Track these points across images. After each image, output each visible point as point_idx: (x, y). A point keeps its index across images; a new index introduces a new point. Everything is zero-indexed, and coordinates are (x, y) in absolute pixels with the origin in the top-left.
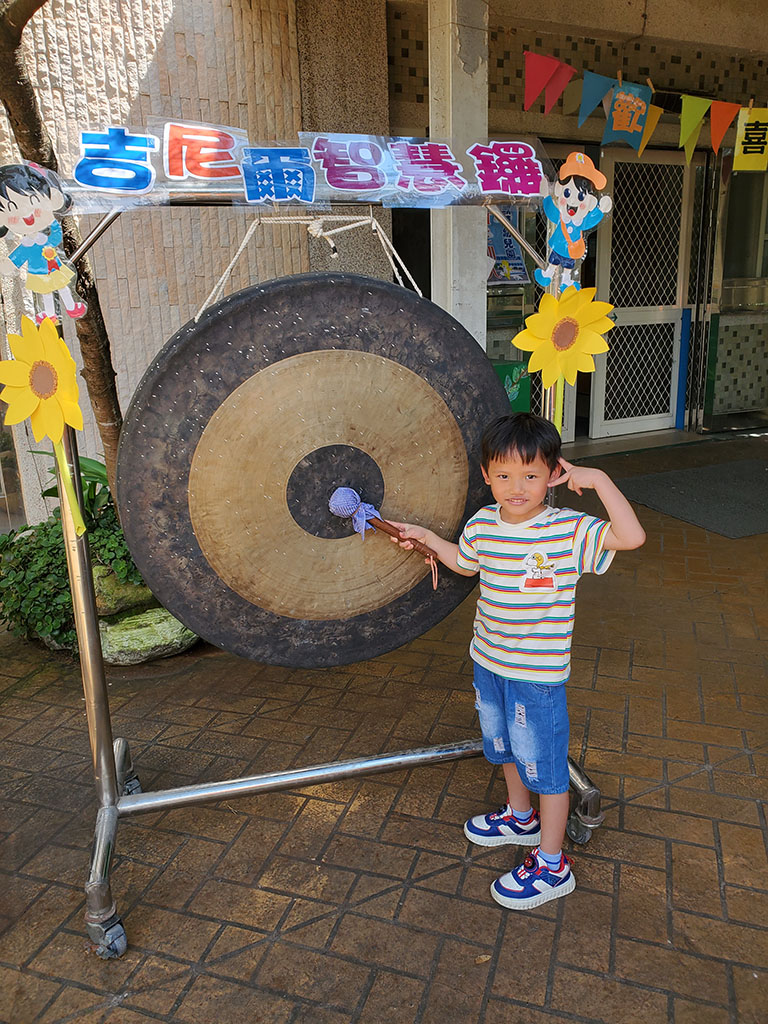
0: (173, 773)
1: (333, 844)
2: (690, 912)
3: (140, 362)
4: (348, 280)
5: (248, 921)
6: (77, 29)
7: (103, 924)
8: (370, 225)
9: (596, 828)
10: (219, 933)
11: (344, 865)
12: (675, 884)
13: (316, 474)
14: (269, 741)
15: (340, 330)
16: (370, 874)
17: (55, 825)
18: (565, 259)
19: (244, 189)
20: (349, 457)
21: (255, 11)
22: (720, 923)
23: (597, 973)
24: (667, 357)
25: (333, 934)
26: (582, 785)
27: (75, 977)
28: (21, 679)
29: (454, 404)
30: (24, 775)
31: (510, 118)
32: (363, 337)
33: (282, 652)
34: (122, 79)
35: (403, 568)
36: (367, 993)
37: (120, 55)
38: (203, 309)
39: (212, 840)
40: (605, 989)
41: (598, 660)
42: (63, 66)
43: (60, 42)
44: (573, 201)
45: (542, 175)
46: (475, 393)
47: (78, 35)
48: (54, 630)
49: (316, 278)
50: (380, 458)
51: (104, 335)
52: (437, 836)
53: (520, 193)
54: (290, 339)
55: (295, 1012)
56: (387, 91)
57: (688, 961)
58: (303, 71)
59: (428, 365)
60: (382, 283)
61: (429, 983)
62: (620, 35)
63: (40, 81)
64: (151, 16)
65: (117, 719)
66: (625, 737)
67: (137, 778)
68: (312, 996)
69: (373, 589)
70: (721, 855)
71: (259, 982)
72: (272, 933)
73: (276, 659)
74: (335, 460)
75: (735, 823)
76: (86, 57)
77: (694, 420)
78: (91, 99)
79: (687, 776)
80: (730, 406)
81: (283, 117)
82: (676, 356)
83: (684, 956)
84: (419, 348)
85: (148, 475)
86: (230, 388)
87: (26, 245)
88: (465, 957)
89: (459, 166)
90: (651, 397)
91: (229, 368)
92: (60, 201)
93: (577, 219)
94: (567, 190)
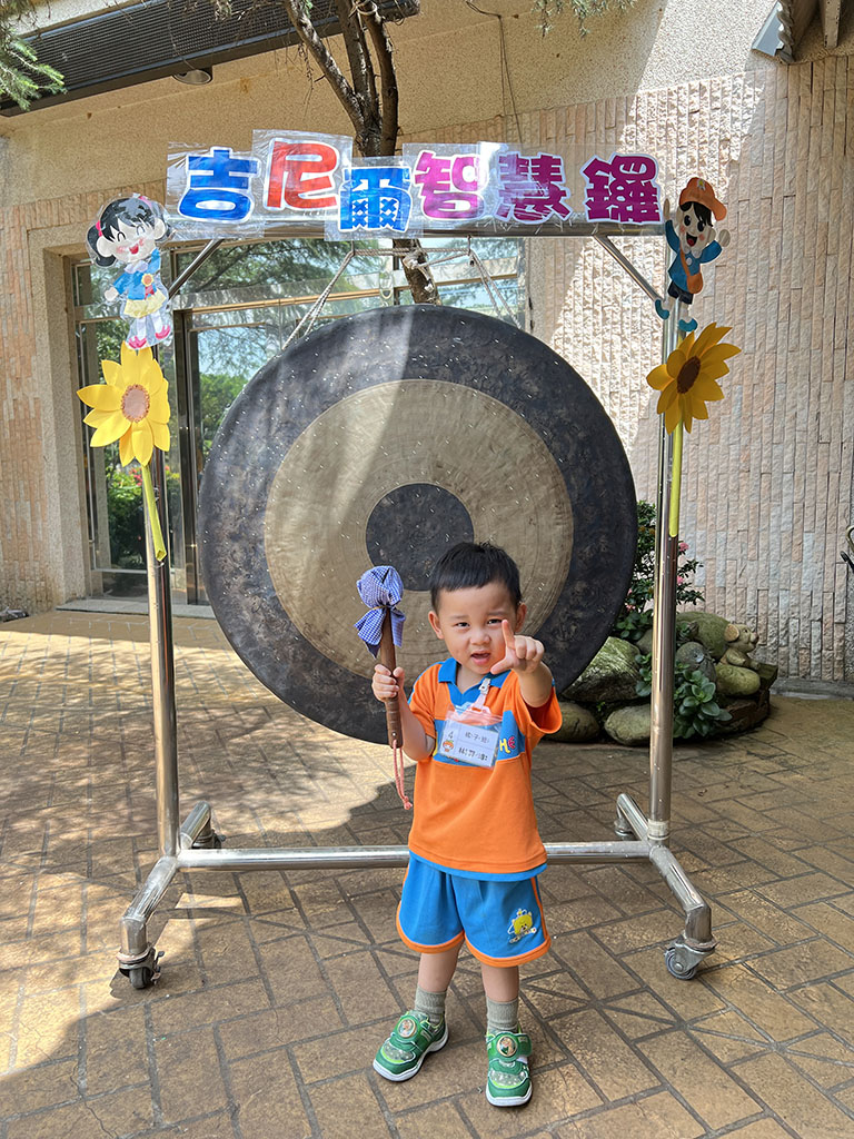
1: (376, 894)
13: (398, 515)
16: (362, 925)
18: (684, 292)
23: (383, 1105)
25: (278, 940)
44: (693, 230)
50: (469, 501)
54: (375, 367)
59: (525, 401)
61: (271, 1009)
74: (420, 501)
84: (515, 381)
89: (567, 191)
92: (161, 231)
93: (696, 251)
94: (687, 217)
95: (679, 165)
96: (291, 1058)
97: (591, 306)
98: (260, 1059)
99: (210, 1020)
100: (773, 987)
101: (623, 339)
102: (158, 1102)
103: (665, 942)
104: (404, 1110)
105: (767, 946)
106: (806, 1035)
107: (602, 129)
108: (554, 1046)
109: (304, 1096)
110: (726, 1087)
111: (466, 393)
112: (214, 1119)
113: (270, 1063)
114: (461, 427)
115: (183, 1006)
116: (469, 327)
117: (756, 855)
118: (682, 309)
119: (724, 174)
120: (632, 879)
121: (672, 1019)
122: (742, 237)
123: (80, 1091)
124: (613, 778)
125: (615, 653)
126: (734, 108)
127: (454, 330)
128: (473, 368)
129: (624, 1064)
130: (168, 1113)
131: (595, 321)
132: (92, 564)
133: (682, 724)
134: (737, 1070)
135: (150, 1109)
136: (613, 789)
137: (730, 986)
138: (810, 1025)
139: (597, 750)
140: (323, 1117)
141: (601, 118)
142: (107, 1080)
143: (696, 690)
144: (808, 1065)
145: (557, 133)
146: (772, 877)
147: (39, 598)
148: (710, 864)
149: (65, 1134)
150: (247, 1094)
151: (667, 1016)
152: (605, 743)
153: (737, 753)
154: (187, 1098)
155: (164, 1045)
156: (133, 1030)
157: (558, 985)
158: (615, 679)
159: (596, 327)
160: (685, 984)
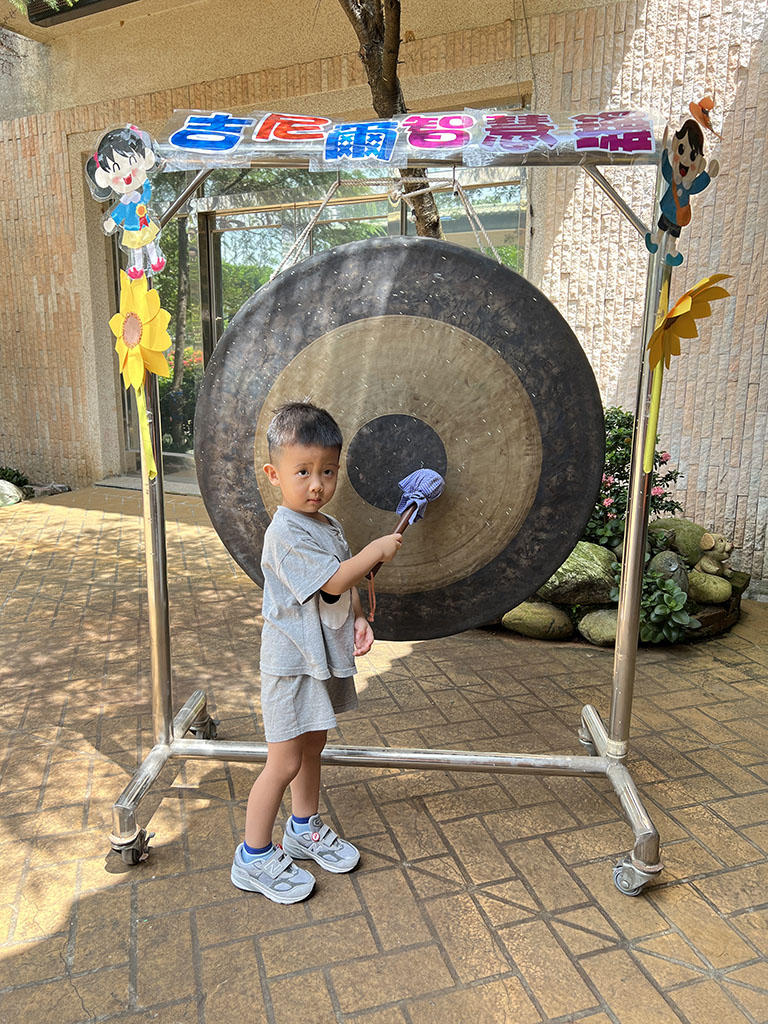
13: (376, 443)
15: (409, 295)
18: (672, 225)
20: (411, 429)
32: (433, 303)
44: (685, 159)
50: (442, 433)
59: (502, 337)
74: (397, 429)
84: (493, 317)
89: (555, 126)
92: (151, 161)
93: (687, 181)
94: (682, 145)
95: (687, 70)
96: (257, 949)
97: (590, 214)
98: (228, 949)
99: (188, 905)
100: (717, 910)
101: (621, 247)
102: (134, 985)
103: (616, 856)
104: (354, 1012)
105: (715, 865)
106: (744, 964)
107: (611, 33)
108: (500, 956)
109: (265, 990)
110: (659, 1012)
111: (444, 329)
112: (182, 1006)
113: (238, 953)
114: (438, 360)
115: (166, 888)
116: (450, 262)
117: (712, 768)
118: (670, 243)
119: (732, 80)
120: (591, 786)
121: (616, 936)
122: (747, 146)
123: (67, 968)
124: (582, 680)
125: (592, 559)
126: (746, 12)
127: (435, 265)
128: (453, 304)
129: (565, 981)
130: (142, 996)
131: (594, 229)
132: (126, 444)
133: (652, 630)
134: (673, 996)
135: (127, 991)
136: (581, 691)
137: (675, 906)
138: (748, 953)
139: (569, 648)
140: (280, 1013)
141: (611, 22)
142: (91, 958)
143: (668, 598)
144: (742, 994)
145: (566, 37)
146: (726, 793)
147: (80, 475)
148: (667, 775)
149: (50, 1010)
150: (214, 984)
151: (612, 933)
152: (578, 642)
153: (703, 659)
154: (160, 983)
155: (146, 926)
156: (120, 910)
157: (510, 893)
158: (590, 585)
159: (595, 235)
160: (632, 900)
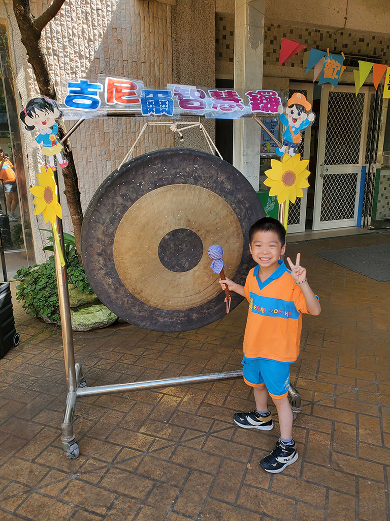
0: (102, 381)
1: (175, 415)
2: (341, 453)
3: (92, 188)
4: (188, 152)
5: (133, 446)
6: (66, 26)
7: (69, 443)
8: (199, 126)
9: (298, 413)
10: (121, 451)
11: (179, 425)
12: (335, 441)
13: (171, 242)
14: (147, 368)
15: (184, 175)
16: (191, 429)
17: (48, 400)
18: (290, 143)
19: (141, 109)
20: (187, 235)
21: (151, 17)
22: (354, 458)
23: (294, 477)
24: (353, 190)
25: (173, 454)
26: (293, 393)
27: (56, 466)
28: (33, 336)
29: (237, 210)
30: (34, 378)
31: (276, 70)
32: (195, 178)
33: (155, 324)
34: (87, 51)
35: (212, 286)
36: (187, 480)
37: (86, 39)
38: (121, 164)
39: (119, 411)
40: (297, 484)
41: (307, 337)
42: (59, 44)
43: (58, 32)
44: (295, 116)
45: (281, 103)
46: (247, 205)
47: (66, 29)
48: (48, 314)
49: (173, 151)
50: (202, 235)
51: (75, 175)
52: (223, 414)
53: (270, 112)
54: (161, 179)
55: (154, 486)
56: (215, 56)
57: (337, 474)
58: (173, 46)
59: (225, 192)
60: (204, 153)
61: (215, 477)
62: (333, 28)
63: (48, 51)
64: (101, 20)
65: (76, 356)
66: (317, 373)
67: (85, 381)
68: (162, 479)
69: (197, 296)
70: (358, 429)
71: (138, 472)
72: (145, 452)
73: (152, 327)
74: (181, 235)
75: (366, 415)
76: (70, 40)
77: (366, 222)
78: (71, 60)
79: (345, 393)
80: (385, 216)
81: (163, 69)
82: (358, 190)
83: (335, 472)
84: (221, 183)
85: (95, 240)
86: (133, 201)
87: (42, 134)
88: (233, 467)
89: (241, 99)
90: (344, 210)
91: (133, 192)
93: (297, 124)
94: (292, 110)
96: (250, 486)
98: (242, 494)
100: (313, 380)
109: (274, 493)
115: (186, 500)
129: (319, 422)
134: (338, 407)
